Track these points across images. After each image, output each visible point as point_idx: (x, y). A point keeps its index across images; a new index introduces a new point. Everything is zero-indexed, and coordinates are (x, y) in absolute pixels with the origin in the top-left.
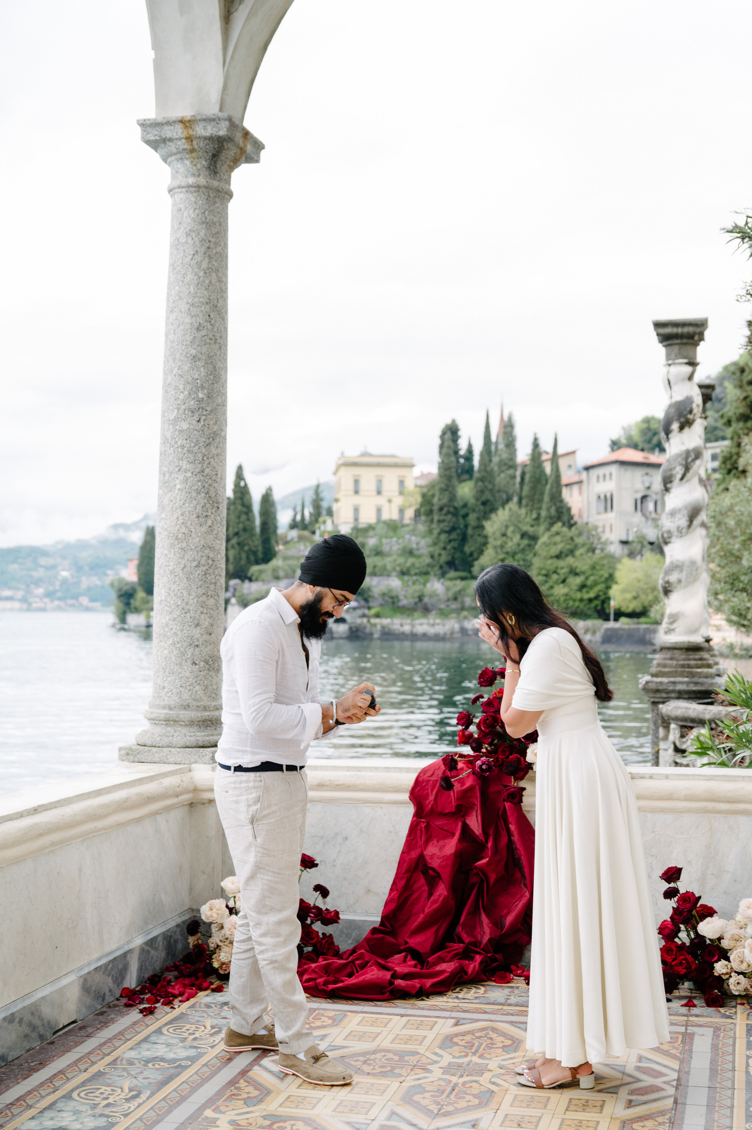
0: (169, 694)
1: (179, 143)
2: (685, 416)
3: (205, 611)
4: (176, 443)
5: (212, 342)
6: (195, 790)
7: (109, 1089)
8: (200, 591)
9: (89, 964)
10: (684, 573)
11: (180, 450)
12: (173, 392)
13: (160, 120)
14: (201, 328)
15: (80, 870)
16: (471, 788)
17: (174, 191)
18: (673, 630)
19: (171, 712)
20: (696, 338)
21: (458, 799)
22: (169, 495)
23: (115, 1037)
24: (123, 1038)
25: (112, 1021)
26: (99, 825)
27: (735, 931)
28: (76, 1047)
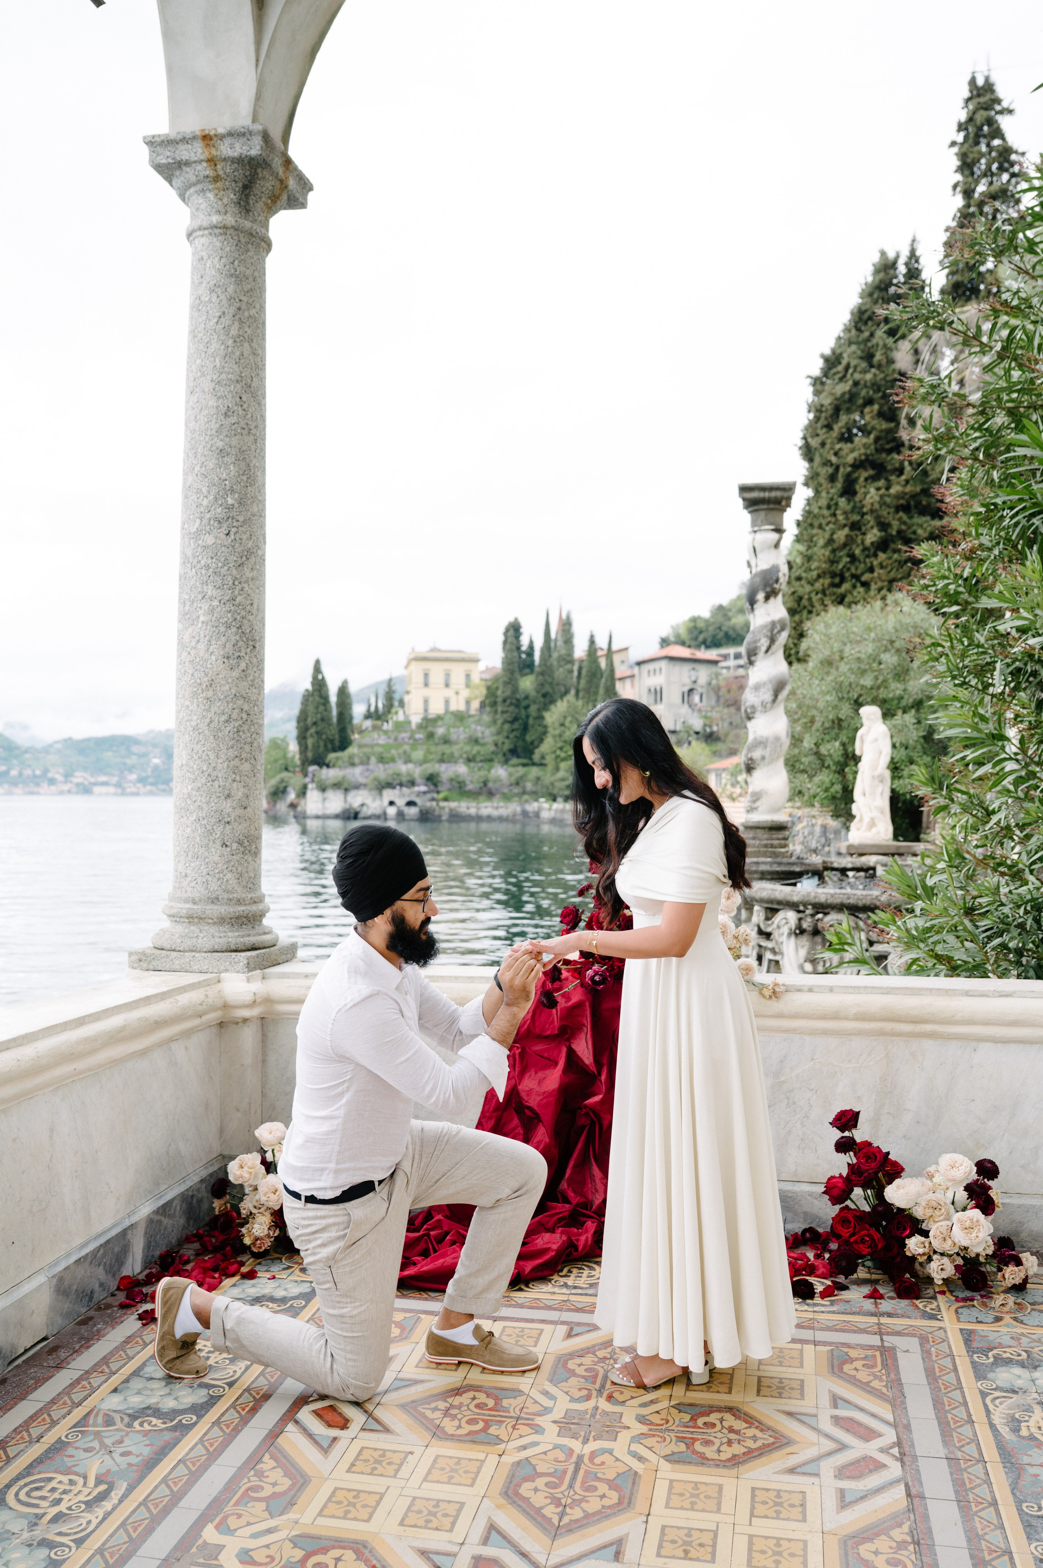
0: (193, 884)
1: (199, 167)
2: (771, 586)
3: (238, 778)
4: (199, 562)
5: (245, 432)
6: (226, 1006)
7: (63, 1479)
8: (231, 753)
10: (768, 749)
11: (204, 572)
12: (195, 497)
13: (173, 136)
14: (230, 413)
15: (52, 1130)
16: (579, 1005)
17: (194, 235)
18: (756, 809)
19: (196, 907)
20: (784, 503)
21: (562, 1019)
22: (190, 630)
23: (95, 1368)
24: (107, 1370)
25: (98, 1335)
26: (80, 1065)
27: (931, 1196)
28: (36, 1389)
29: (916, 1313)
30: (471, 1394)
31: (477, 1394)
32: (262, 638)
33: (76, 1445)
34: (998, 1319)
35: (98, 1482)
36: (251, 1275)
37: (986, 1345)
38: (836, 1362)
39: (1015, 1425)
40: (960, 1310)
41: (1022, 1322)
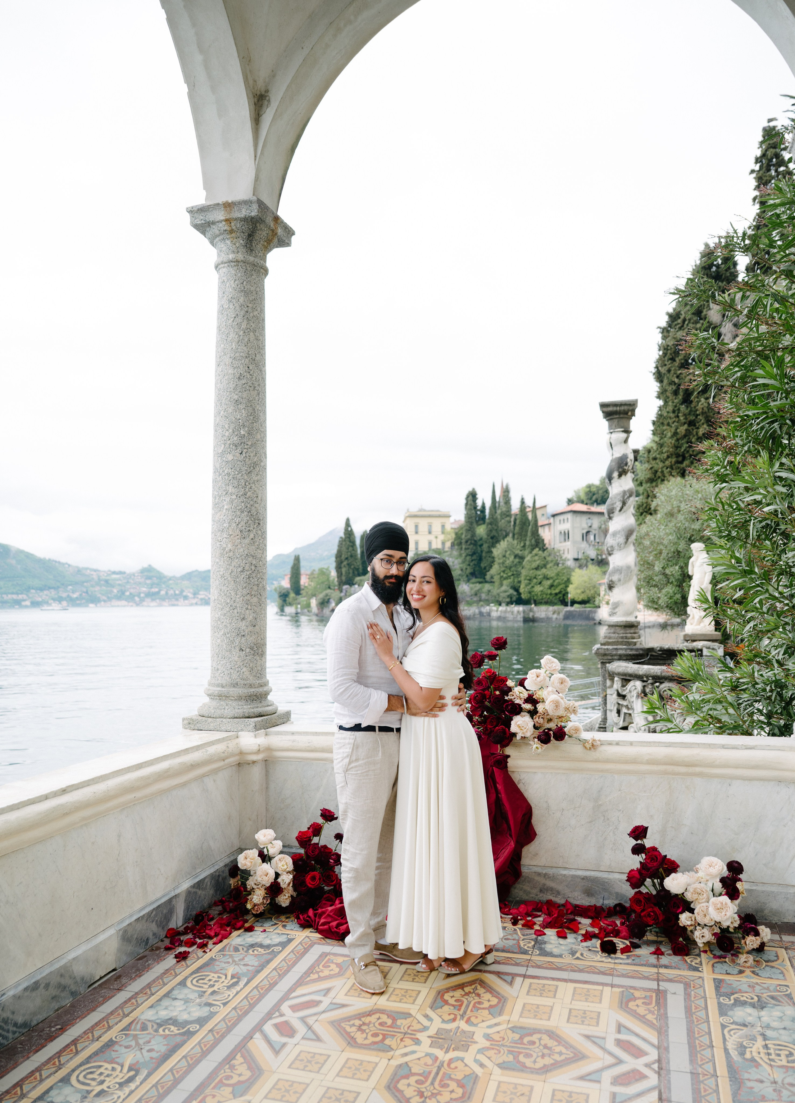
0: (222, 675)
1: (221, 225)
2: (622, 468)
3: (249, 607)
4: (224, 471)
5: (252, 389)
6: (241, 753)
7: (109, 1066)
8: (245, 592)
9: (131, 916)
10: (623, 574)
11: (227, 477)
12: (221, 431)
14: (242, 378)
15: (119, 836)
17: (219, 267)
18: (616, 613)
19: (224, 689)
20: (630, 414)
22: (219, 514)
23: (141, 991)
24: (149, 993)
25: (148, 968)
26: (139, 794)
27: (697, 885)
28: (103, 1004)
29: (685, 966)
30: (377, 1016)
31: (382, 1016)
32: (265, 518)
33: (121, 1043)
34: (741, 972)
35: (130, 1069)
36: (250, 929)
37: (730, 990)
38: (624, 1000)
39: (742, 1049)
40: (715, 965)
41: (757, 975)
